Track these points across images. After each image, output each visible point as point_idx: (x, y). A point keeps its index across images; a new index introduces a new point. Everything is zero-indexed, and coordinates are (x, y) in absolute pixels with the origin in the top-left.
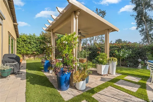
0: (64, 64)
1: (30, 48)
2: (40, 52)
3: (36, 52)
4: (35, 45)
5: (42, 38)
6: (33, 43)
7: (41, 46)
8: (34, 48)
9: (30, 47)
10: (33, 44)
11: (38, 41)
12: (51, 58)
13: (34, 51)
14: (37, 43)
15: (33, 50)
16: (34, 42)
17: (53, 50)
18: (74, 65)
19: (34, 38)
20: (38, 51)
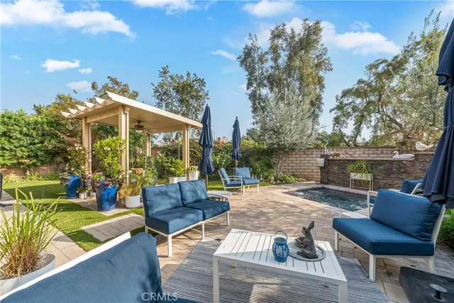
0: (106, 176)
1: (6, 150)
2: (41, 161)
3: (28, 161)
4: (26, 141)
5: (50, 123)
6: (19, 136)
7: (46, 143)
8: (23, 148)
9: (7, 147)
10: (17, 138)
11: (34, 129)
12: (83, 172)
13: (22, 157)
14: (34, 134)
15: (19, 153)
16: (21, 132)
17: (87, 156)
18: (120, 177)
19: (23, 122)
20: (36, 156)
